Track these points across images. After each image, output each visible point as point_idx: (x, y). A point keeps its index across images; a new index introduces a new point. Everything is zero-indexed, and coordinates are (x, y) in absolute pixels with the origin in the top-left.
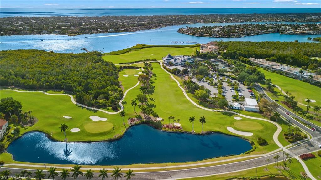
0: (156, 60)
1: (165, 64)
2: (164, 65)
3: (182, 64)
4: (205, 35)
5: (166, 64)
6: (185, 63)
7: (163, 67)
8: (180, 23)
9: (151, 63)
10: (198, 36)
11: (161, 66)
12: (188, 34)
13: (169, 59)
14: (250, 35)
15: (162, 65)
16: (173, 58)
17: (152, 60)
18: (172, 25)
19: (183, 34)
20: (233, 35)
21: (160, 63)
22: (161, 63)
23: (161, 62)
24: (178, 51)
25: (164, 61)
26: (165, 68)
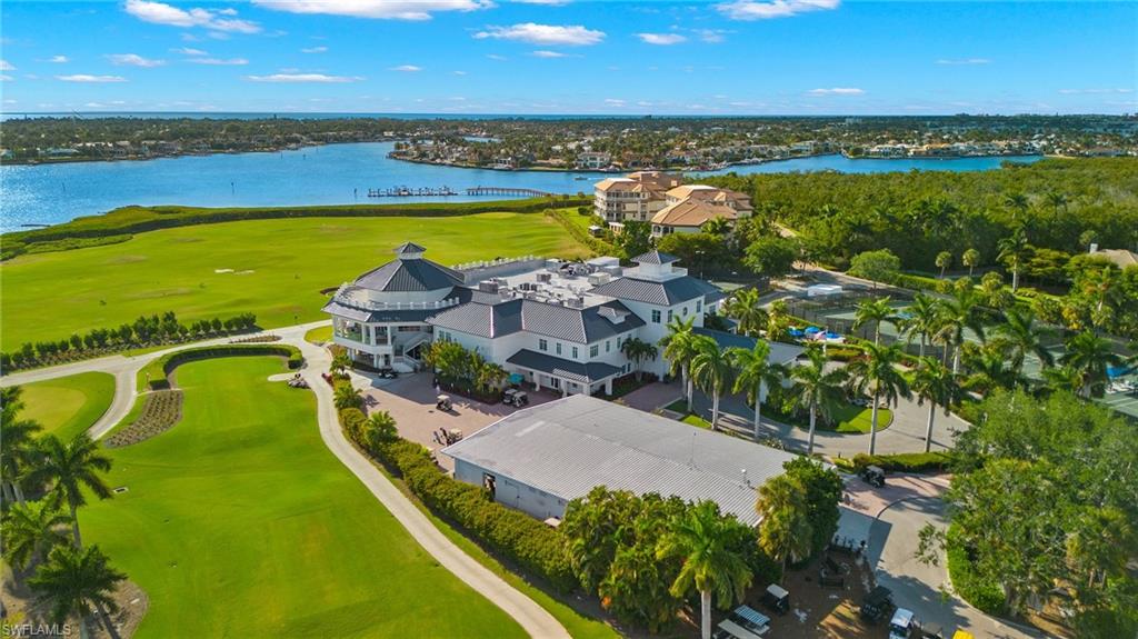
0: (247, 324)
1: (364, 364)
2: (361, 383)
3: (604, 356)
4: (542, 165)
5: (385, 376)
6: (635, 349)
7: (353, 432)
8: (391, 134)
9: (181, 378)
10: (510, 170)
11: (309, 416)
12: (448, 162)
13: (419, 299)
14: (746, 161)
15: (326, 398)
16: (462, 295)
17: (208, 328)
18: (356, 140)
19: (421, 163)
20: (674, 161)
21: (296, 365)
22: (319, 361)
23: (308, 350)
24: (440, 233)
25: (355, 331)
26: (381, 445)
